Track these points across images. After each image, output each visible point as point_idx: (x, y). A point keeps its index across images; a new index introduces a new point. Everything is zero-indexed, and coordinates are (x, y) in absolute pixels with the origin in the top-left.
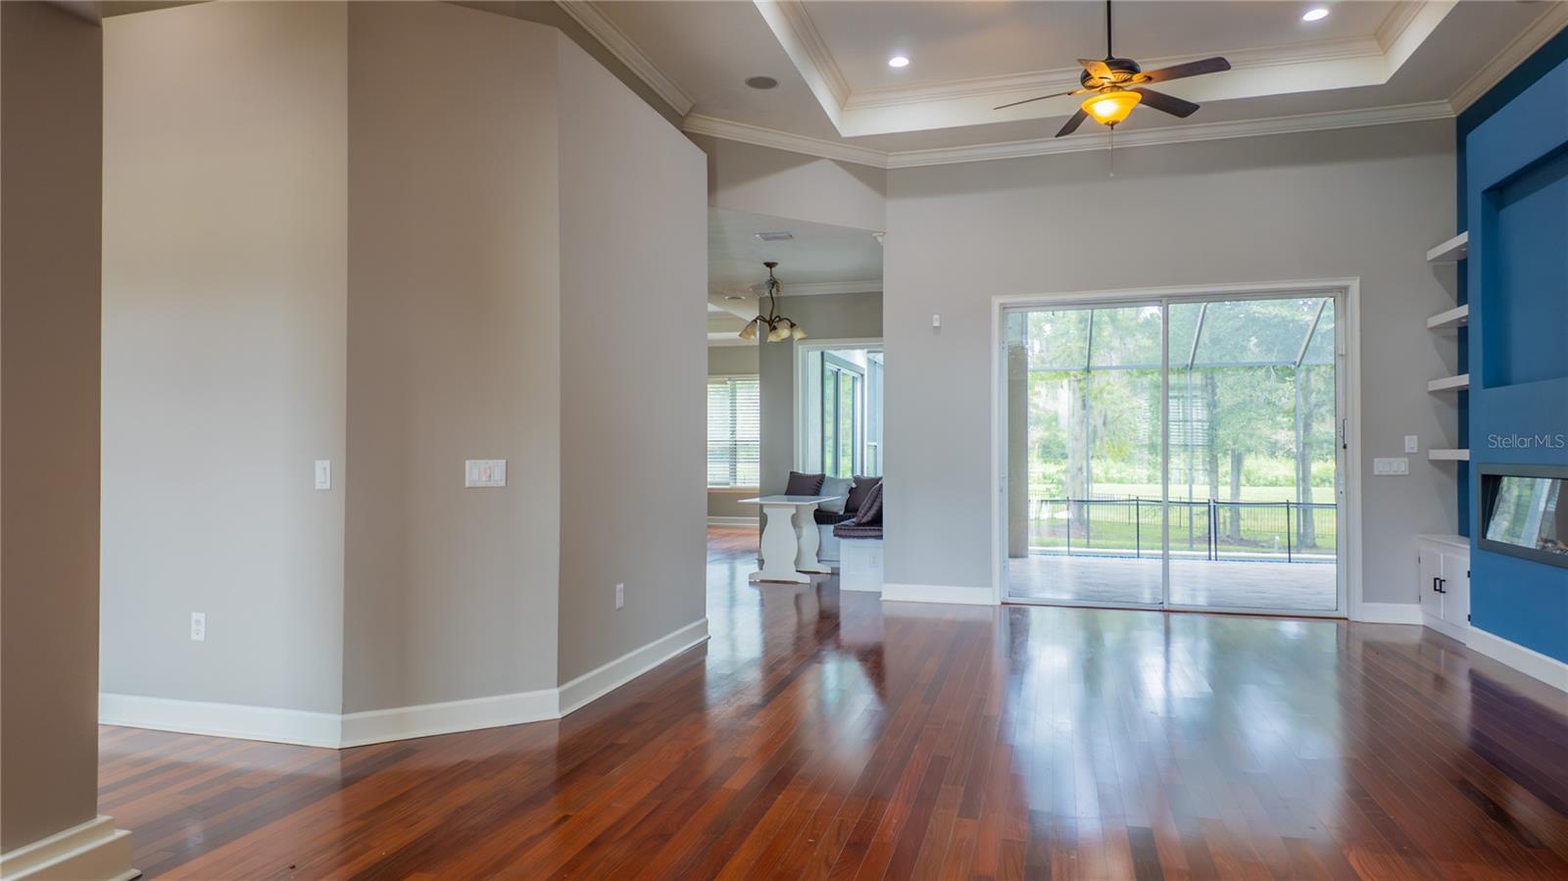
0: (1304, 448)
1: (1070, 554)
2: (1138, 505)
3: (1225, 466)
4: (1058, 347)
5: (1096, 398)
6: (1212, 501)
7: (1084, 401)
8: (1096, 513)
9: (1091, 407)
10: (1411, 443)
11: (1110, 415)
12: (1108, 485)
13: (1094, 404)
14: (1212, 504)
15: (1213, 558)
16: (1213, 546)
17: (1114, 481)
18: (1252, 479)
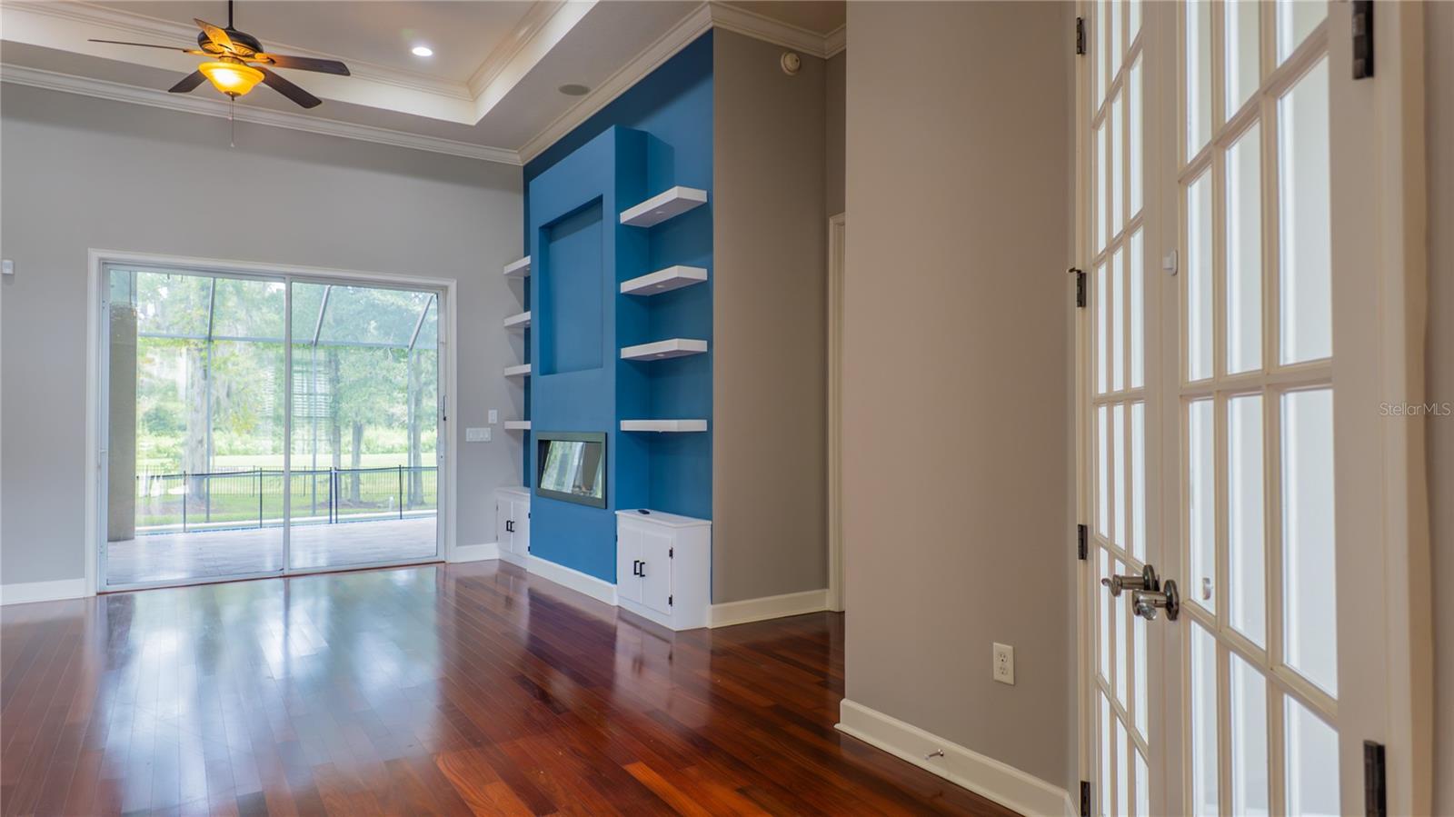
0: (415, 420)
1: (185, 530)
2: (261, 475)
3: (347, 437)
4: (176, 313)
5: (219, 368)
6: (333, 469)
7: (205, 370)
8: (217, 486)
9: (214, 378)
10: (493, 416)
11: (234, 386)
12: (232, 457)
13: (217, 375)
14: (333, 471)
15: (333, 522)
16: (334, 511)
17: (238, 453)
18: (372, 447)
